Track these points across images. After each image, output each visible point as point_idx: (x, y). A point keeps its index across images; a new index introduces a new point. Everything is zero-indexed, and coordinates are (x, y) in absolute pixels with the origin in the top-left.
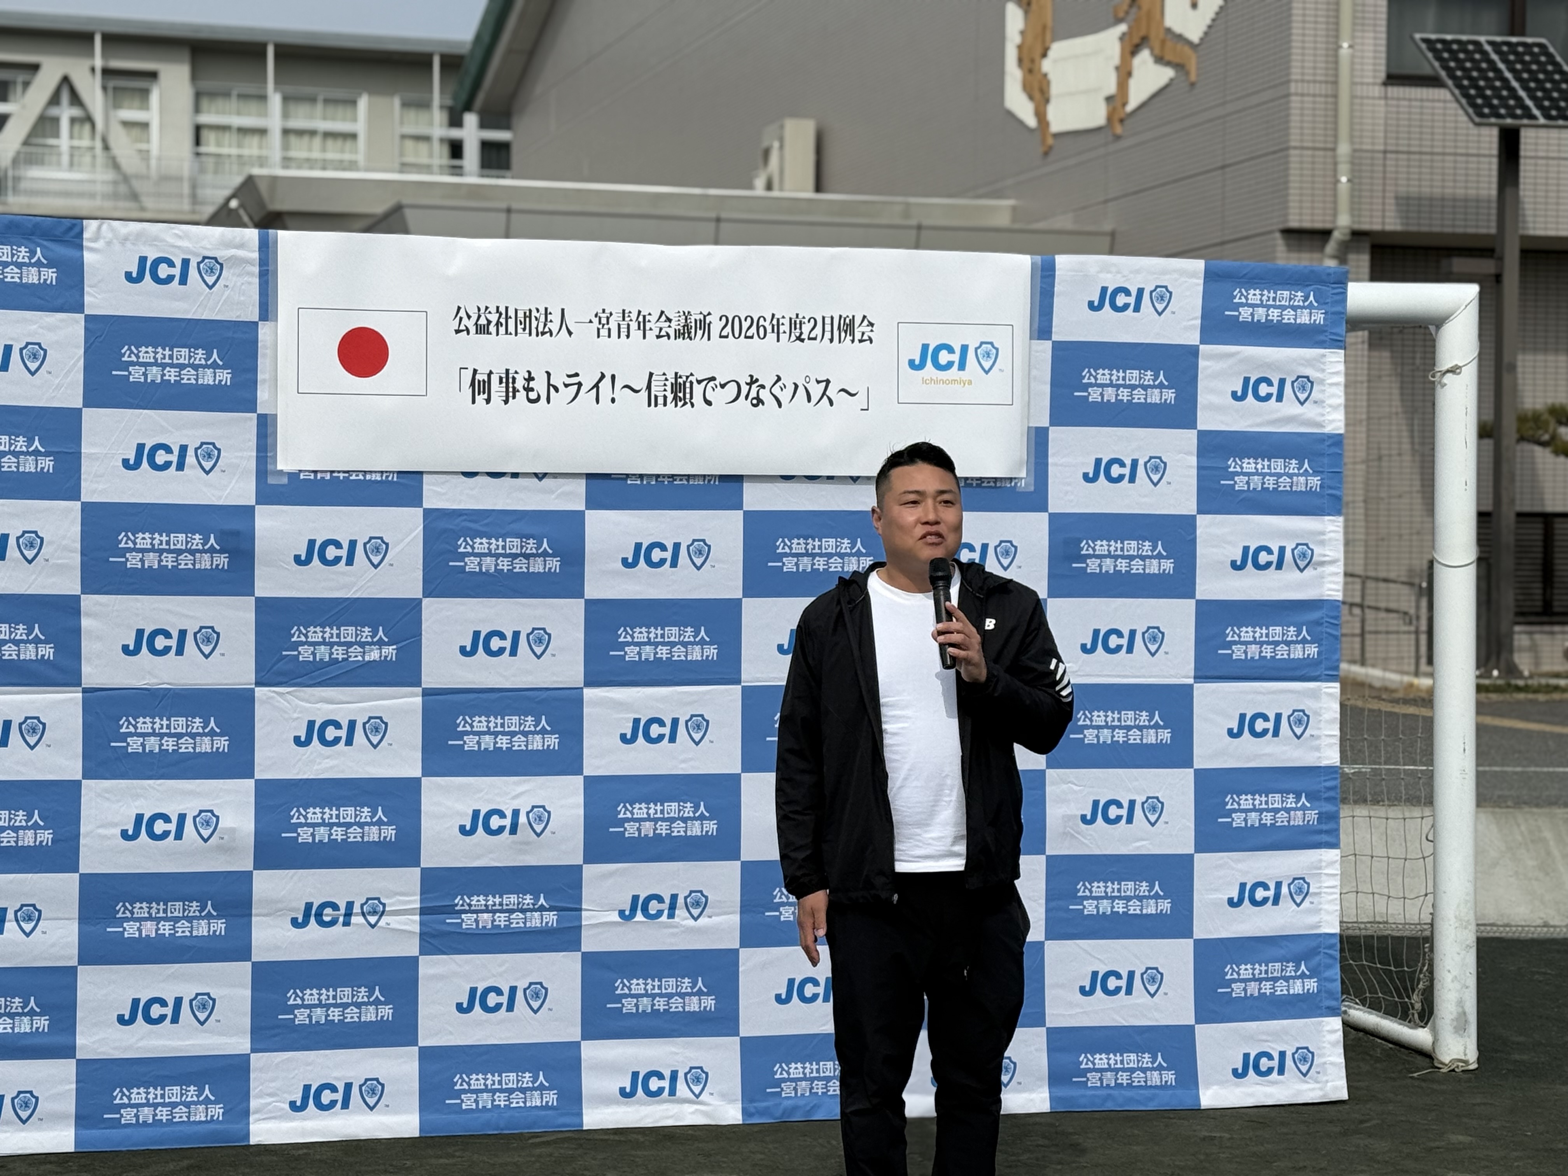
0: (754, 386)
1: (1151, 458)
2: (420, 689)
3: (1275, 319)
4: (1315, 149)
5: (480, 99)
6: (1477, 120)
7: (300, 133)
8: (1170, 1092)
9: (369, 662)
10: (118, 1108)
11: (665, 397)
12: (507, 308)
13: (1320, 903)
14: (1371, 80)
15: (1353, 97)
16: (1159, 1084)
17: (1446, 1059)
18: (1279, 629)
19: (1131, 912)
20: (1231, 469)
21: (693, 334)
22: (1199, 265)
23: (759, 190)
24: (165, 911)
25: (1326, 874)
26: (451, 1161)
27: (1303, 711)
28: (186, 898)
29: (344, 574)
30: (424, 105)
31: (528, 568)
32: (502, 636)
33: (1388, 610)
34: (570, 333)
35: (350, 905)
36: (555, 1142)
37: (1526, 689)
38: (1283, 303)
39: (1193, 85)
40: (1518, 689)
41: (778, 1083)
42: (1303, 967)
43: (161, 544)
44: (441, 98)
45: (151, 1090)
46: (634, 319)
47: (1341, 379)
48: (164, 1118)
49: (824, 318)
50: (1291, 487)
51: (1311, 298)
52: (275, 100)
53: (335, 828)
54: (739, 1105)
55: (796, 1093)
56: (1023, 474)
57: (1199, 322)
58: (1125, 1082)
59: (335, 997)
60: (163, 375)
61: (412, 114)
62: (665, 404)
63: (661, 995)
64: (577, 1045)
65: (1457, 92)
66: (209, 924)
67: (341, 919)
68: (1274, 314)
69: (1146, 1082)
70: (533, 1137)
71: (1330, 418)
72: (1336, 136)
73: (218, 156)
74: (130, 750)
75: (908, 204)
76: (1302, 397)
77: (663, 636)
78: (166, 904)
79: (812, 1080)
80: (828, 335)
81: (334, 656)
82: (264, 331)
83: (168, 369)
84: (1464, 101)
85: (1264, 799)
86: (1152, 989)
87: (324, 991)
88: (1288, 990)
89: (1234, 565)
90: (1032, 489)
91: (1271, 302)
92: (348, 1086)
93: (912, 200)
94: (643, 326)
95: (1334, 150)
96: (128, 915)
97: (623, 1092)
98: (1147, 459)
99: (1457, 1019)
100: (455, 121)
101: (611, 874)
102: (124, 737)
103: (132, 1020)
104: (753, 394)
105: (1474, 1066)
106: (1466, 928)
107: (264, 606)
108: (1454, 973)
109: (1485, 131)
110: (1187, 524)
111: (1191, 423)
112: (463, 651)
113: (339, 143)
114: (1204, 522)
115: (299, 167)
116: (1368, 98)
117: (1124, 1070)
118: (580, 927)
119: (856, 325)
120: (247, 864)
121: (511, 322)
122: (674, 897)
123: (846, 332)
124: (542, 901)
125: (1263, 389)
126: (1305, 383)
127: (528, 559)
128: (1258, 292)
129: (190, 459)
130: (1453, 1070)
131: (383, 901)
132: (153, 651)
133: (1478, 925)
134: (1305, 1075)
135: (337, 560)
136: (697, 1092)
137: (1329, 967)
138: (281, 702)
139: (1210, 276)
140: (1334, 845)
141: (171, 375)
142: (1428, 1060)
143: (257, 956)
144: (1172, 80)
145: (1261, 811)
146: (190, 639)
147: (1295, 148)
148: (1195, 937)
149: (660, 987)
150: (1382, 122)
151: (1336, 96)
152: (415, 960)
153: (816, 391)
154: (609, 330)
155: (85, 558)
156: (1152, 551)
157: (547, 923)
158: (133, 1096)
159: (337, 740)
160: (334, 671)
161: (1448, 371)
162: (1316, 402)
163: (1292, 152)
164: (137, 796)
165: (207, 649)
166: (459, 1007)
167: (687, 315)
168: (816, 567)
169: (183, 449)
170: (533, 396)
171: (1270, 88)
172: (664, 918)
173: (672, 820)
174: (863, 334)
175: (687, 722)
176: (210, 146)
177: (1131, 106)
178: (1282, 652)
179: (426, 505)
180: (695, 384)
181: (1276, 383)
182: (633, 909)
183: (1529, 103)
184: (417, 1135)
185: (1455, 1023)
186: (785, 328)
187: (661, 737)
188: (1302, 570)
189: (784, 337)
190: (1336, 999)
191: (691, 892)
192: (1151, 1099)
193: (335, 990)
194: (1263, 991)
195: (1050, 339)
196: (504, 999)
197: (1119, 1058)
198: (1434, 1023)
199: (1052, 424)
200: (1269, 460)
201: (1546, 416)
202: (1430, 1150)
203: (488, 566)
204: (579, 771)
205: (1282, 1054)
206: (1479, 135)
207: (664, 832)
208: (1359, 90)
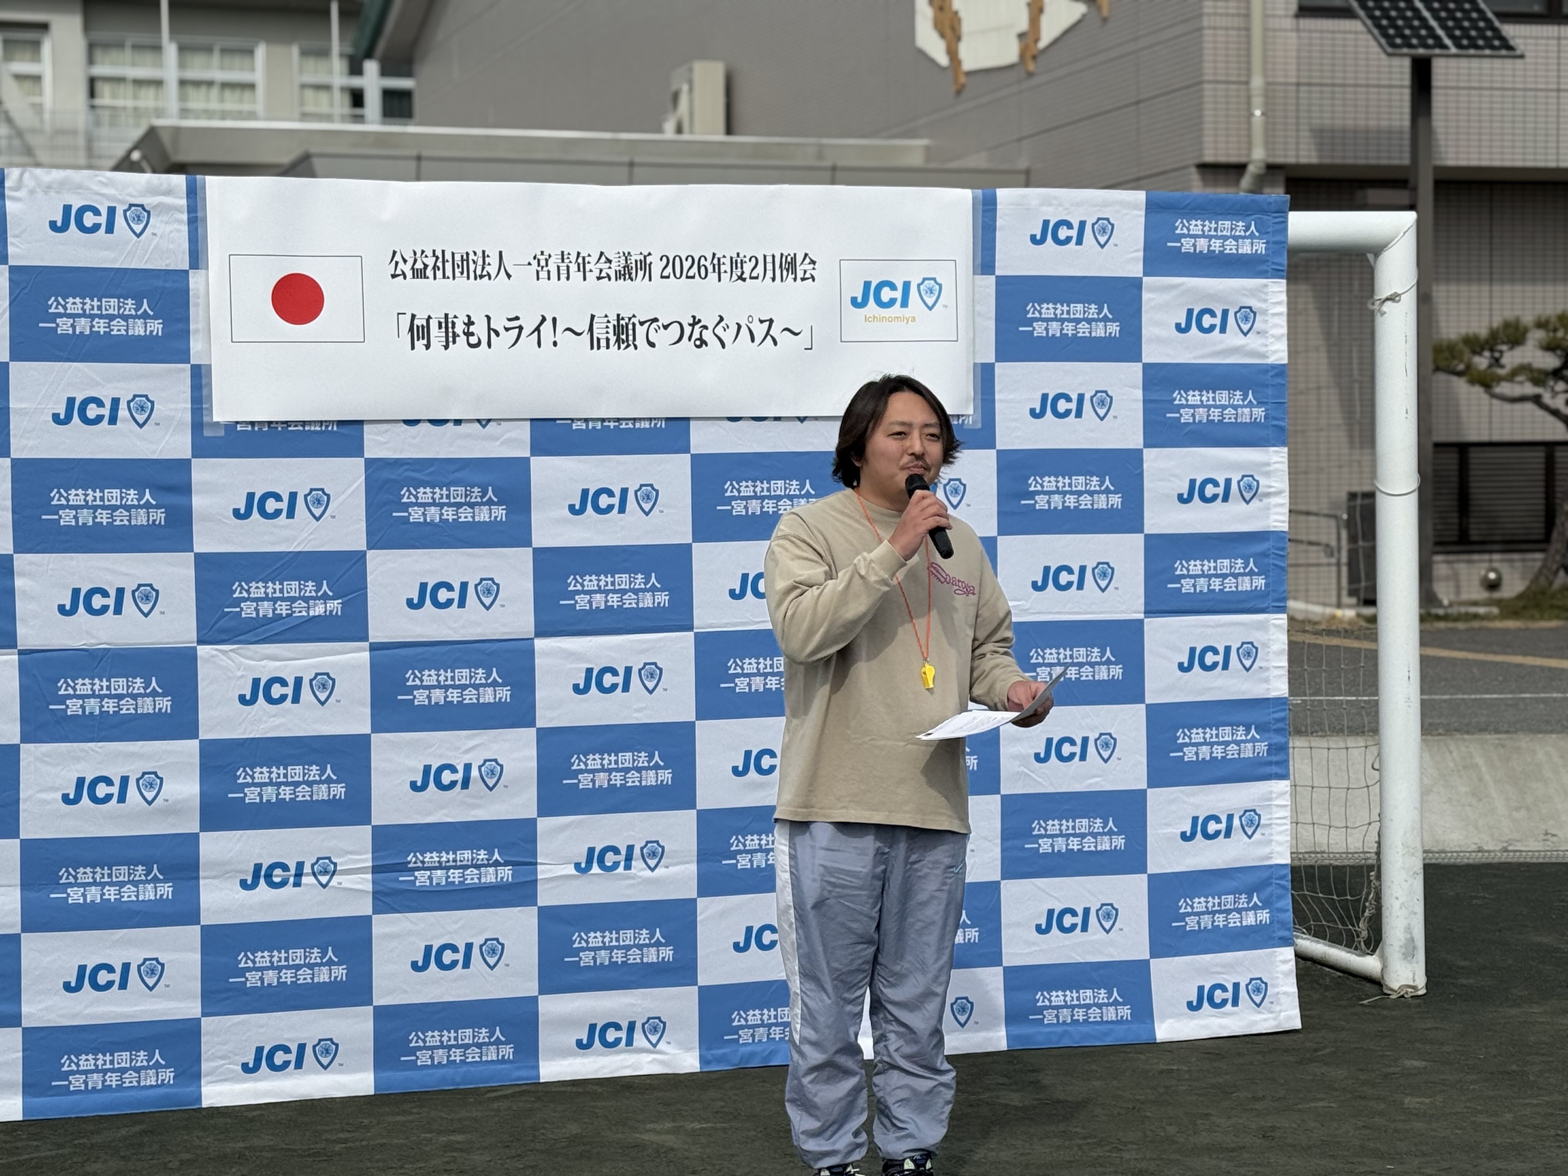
0: (697, 327)
1: (1097, 392)
2: (367, 644)
3: (1217, 250)
4: (1228, 82)
5: (381, 46)
6: (1390, 50)
7: (197, 84)
8: (1126, 1027)
9: (314, 617)
10: (66, 1075)
11: (608, 340)
12: (443, 252)
13: (1271, 834)
14: (1282, 13)
15: (1265, 30)
16: (1114, 1019)
17: (1395, 986)
18: (1226, 562)
19: (1086, 849)
20: (1176, 402)
21: (633, 275)
22: (1140, 196)
23: (669, 132)
24: (110, 876)
25: (1277, 806)
26: (411, 1118)
27: (1252, 643)
28: (131, 862)
29: (285, 527)
30: (324, 53)
31: (473, 517)
32: (450, 588)
33: (1311, 543)
34: (509, 276)
35: (300, 865)
36: (513, 1095)
37: (1446, 618)
38: (1225, 233)
39: (1105, 20)
40: (1438, 618)
41: (736, 1030)
42: (1255, 899)
43: (95, 500)
44: (341, 46)
45: (100, 1056)
46: (574, 260)
47: (1284, 309)
48: (114, 1084)
49: (765, 257)
50: (1236, 419)
51: (1253, 228)
52: (171, 50)
53: (283, 787)
54: (697, 1053)
55: (753, 1040)
56: (970, 411)
57: (1141, 254)
58: (1081, 1018)
59: (287, 959)
60: (92, 326)
61: (311, 63)
62: (608, 347)
63: (619, 948)
64: (535, 999)
65: (1369, 22)
66: (156, 888)
67: (292, 880)
68: (1216, 245)
69: (1101, 1017)
70: (489, 1091)
71: (1273, 348)
72: (1249, 70)
73: (113, 108)
74: (69, 713)
75: (821, 146)
76: (1245, 328)
77: (613, 583)
78: (110, 869)
79: (770, 1026)
80: (770, 274)
81: (278, 612)
82: (195, 280)
83: (97, 320)
84: (1376, 32)
85: (1214, 732)
86: (1107, 925)
87: (275, 953)
88: (1241, 922)
89: (1180, 498)
90: (979, 426)
91: (1213, 233)
92: (302, 1048)
93: (825, 141)
94: (582, 268)
95: (1247, 83)
96: (72, 880)
97: (580, 1044)
98: (1093, 393)
99: (1406, 946)
100: (356, 69)
101: (567, 826)
102: (63, 700)
103: (78, 987)
104: (696, 335)
105: (1422, 992)
106: (1413, 855)
107: (203, 562)
108: (1401, 900)
109: (1396, 61)
110: (1133, 458)
111: (1136, 356)
112: (410, 603)
113: (237, 93)
114: (1151, 456)
115: (197, 118)
116: (1280, 30)
117: (1080, 1006)
118: (536, 881)
119: (798, 263)
120: (193, 827)
121: (449, 266)
122: (630, 848)
123: (788, 270)
124: (496, 856)
125: (1207, 321)
126: (1248, 314)
127: (473, 508)
128: (1199, 222)
129: (123, 412)
130: (1402, 996)
131: (334, 860)
132: (90, 610)
133: (1425, 852)
134: (1258, 1006)
135: (278, 512)
136: (654, 1042)
137: (1280, 897)
138: (224, 660)
139: (1152, 207)
140: (1284, 777)
141: (100, 326)
142: (1377, 987)
143: (206, 919)
144: (1084, 16)
145: (1212, 744)
146: (128, 596)
147: (1209, 82)
148: (1149, 872)
149: (618, 939)
150: (1294, 54)
151: (1248, 29)
152: (368, 919)
153: (760, 330)
154: (549, 272)
155: (16, 516)
156: (1100, 486)
157: (502, 878)
158: (81, 1063)
159: (283, 698)
160: (278, 627)
161: (1387, 299)
162: (1259, 333)
163: (1206, 86)
164: (78, 759)
165: (146, 608)
166: (415, 966)
167: (627, 256)
168: (765, 509)
169: (116, 402)
170: (473, 340)
171: (1183, 22)
172: (621, 869)
173: (627, 770)
174: (805, 272)
175: (640, 670)
176: (106, 97)
177: (1043, 43)
178: (1230, 585)
179: (367, 455)
180: (638, 326)
181: (1219, 314)
182: (589, 862)
183: (1440, 32)
184: (372, 1092)
185: (1403, 950)
186: (726, 267)
187: (614, 687)
188: (1248, 502)
189: (725, 277)
190: (1288, 929)
191: (648, 842)
192: (1106, 1034)
193: (287, 952)
194: (1216, 923)
195: (993, 273)
196: (460, 956)
197: (1075, 995)
198: (1382, 949)
199: (998, 359)
200: (1214, 392)
201: (1461, 346)
202: (1386, 1076)
203: (433, 515)
204: (531, 723)
205: (1236, 986)
206: (1390, 66)
207: (618, 783)
208: (1274, 23)
